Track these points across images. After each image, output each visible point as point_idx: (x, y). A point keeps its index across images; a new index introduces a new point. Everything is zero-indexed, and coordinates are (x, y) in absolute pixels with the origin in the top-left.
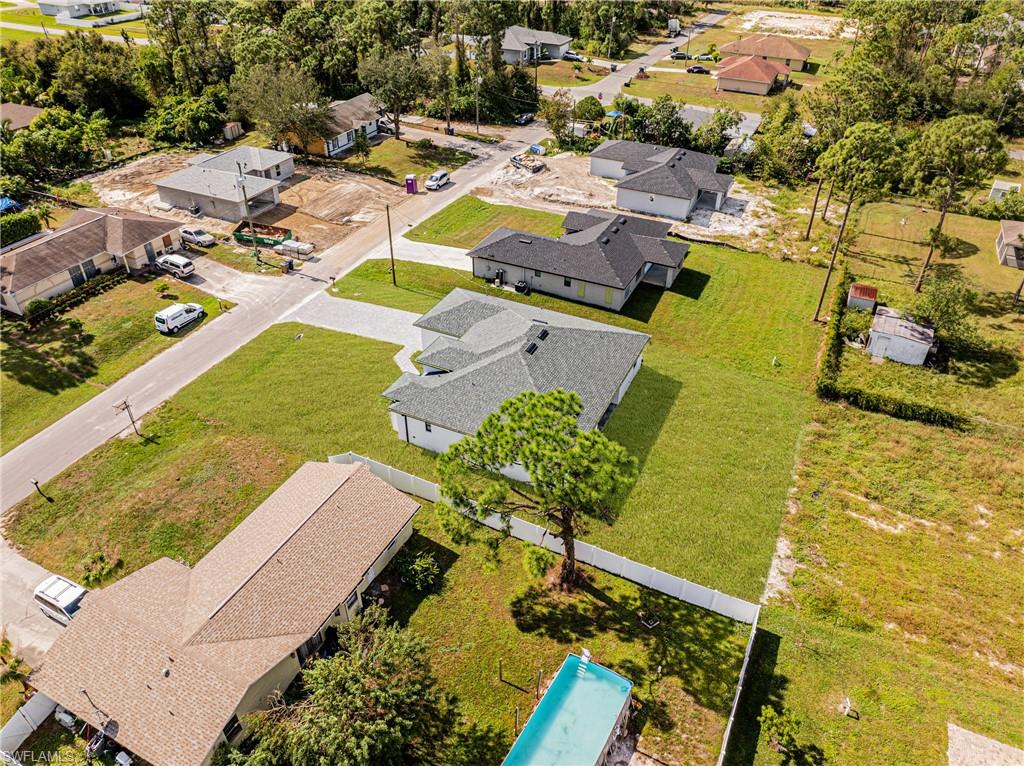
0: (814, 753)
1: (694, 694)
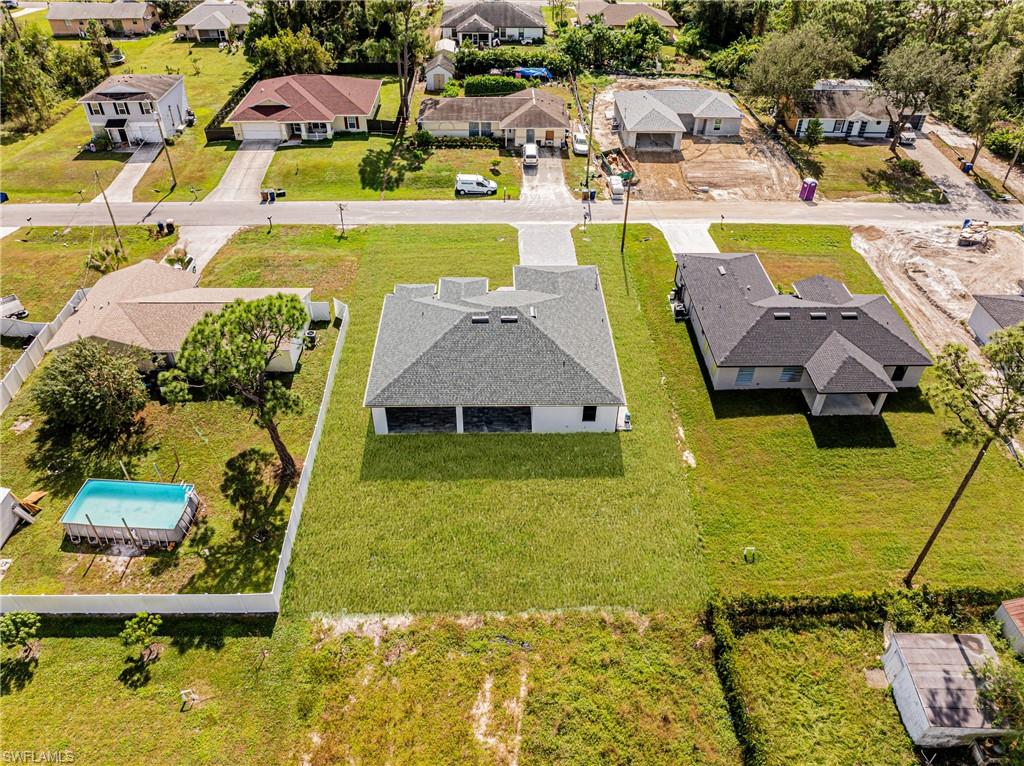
0: (142, 680)
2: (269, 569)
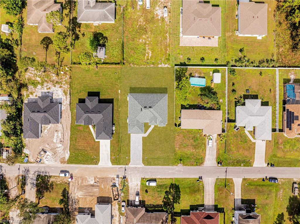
0: (188, 59)
1: (186, 72)
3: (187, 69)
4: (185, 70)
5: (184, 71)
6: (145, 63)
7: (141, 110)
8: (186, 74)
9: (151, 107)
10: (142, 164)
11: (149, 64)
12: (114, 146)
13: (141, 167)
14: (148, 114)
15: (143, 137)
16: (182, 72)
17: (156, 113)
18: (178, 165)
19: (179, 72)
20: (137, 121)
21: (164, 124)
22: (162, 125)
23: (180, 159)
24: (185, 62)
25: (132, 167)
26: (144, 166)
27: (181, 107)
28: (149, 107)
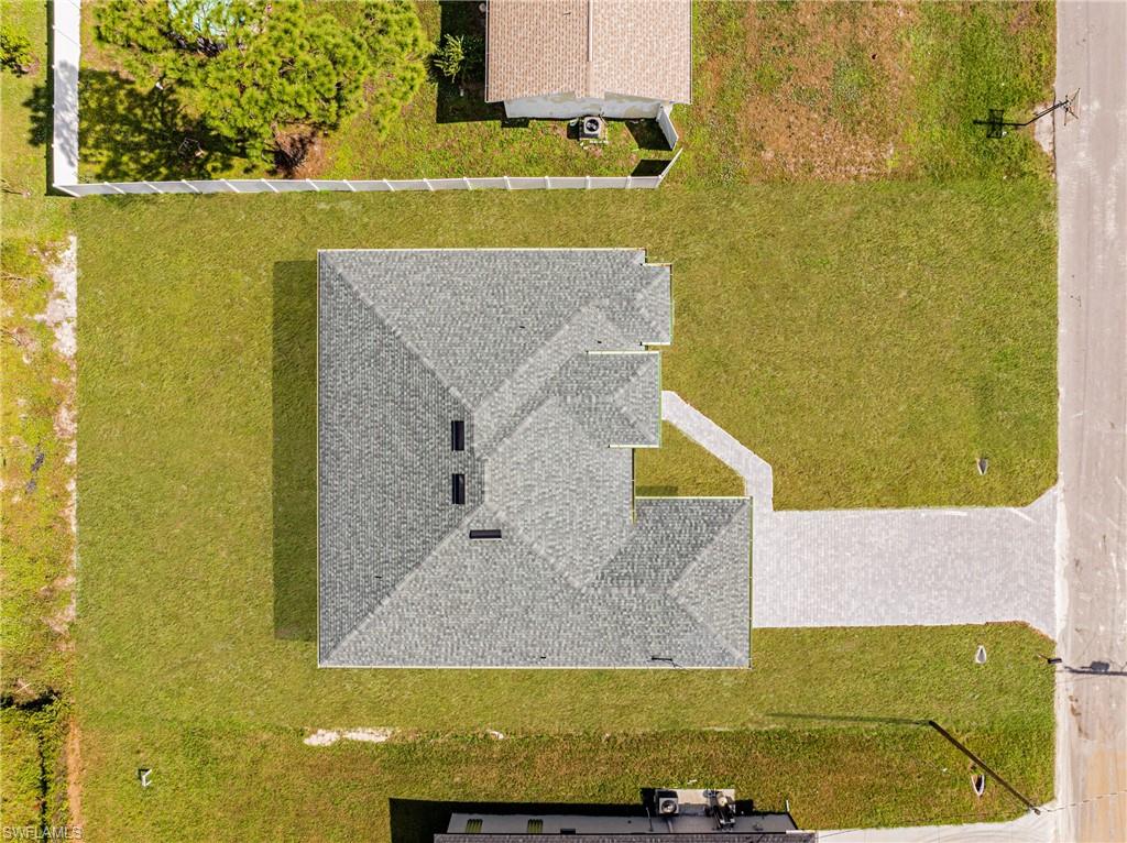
1: (122, 82)
2: (139, 172)
3: (100, 77)
4: (110, 92)
5: (112, 107)
6: (45, 490)
7: (496, 534)
8: (143, 89)
9: (457, 428)
10: (1037, 505)
11: (49, 448)
12: (871, 791)
13: (1073, 519)
14: (531, 459)
15: (780, 505)
16: (124, 120)
17: (522, 369)
18: (1047, 148)
19: (120, 148)
20: (617, 580)
21: (646, 278)
22: (658, 298)
23: (982, 131)
24: (29, 94)
25: (1075, 602)
26: (1061, 484)
27: (467, 118)
28: (458, 442)
